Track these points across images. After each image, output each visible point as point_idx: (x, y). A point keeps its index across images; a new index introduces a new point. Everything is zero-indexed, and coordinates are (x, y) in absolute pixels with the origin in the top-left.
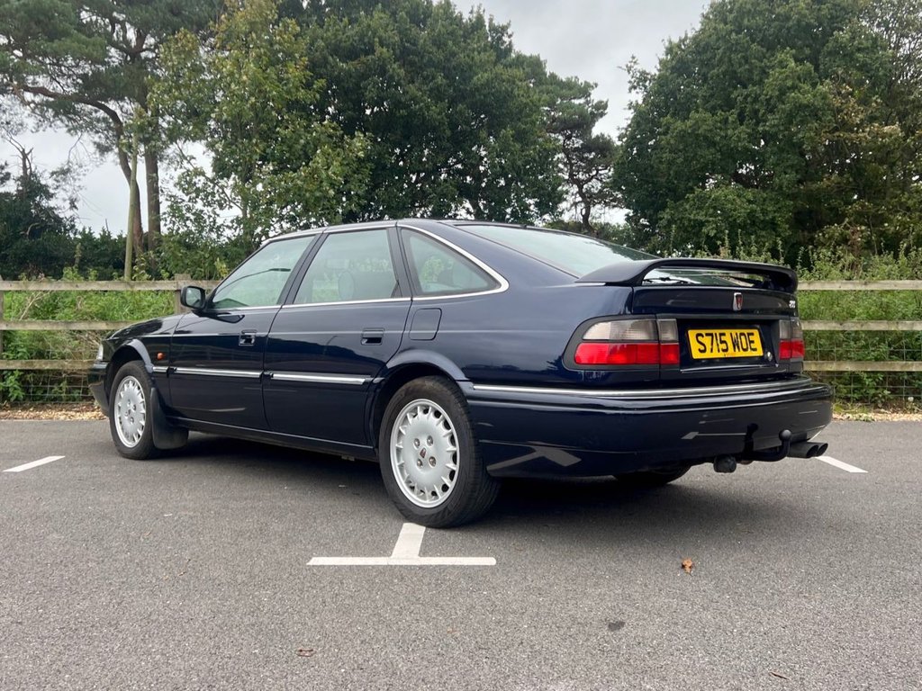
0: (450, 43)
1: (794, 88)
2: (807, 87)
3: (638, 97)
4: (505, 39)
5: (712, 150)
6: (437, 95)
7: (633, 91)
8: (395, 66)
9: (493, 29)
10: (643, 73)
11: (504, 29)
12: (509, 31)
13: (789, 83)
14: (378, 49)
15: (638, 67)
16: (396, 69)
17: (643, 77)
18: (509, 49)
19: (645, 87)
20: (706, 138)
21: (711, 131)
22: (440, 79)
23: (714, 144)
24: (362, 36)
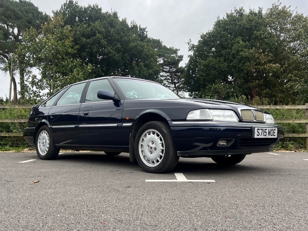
0: (121, 32)
1: (242, 50)
2: (246, 50)
3: (192, 53)
4: (145, 33)
5: (215, 71)
6: (118, 51)
7: (190, 51)
8: (103, 40)
9: (141, 29)
10: (193, 45)
11: (144, 29)
12: (146, 30)
13: (240, 49)
14: (98, 35)
15: (192, 43)
16: (104, 42)
17: (193, 46)
18: (146, 36)
19: (194, 50)
20: (213, 67)
21: (214, 64)
22: (119, 45)
23: (216, 69)
24: (92, 30)
